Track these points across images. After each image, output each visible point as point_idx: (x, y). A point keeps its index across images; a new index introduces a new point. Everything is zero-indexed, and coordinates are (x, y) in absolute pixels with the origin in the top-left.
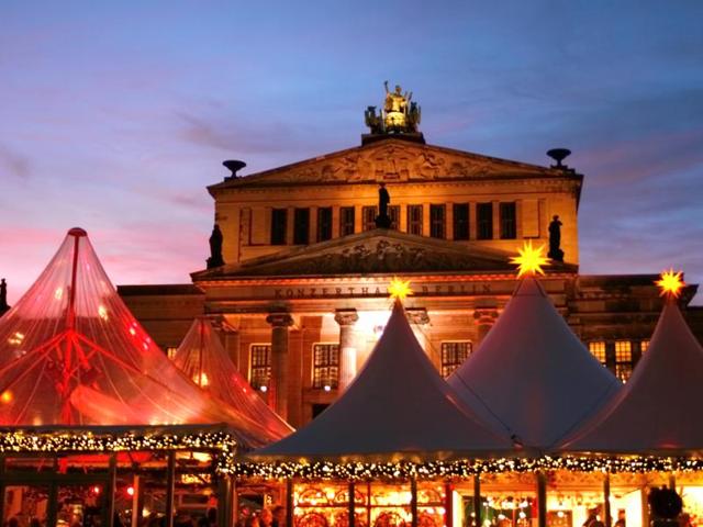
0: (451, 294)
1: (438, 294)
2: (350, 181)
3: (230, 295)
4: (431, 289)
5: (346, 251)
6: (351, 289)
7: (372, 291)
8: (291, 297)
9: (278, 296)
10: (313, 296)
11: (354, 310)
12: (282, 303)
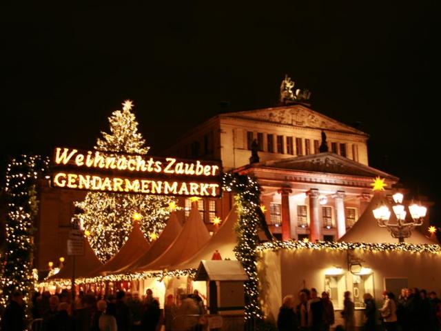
0: (353, 186)
1: (348, 185)
2: (283, 122)
3: (265, 176)
4: (346, 183)
5: (313, 161)
6: (316, 179)
7: (324, 181)
8: (292, 181)
9: (286, 180)
10: (300, 181)
11: (317, 189)
12: (288, 183)
